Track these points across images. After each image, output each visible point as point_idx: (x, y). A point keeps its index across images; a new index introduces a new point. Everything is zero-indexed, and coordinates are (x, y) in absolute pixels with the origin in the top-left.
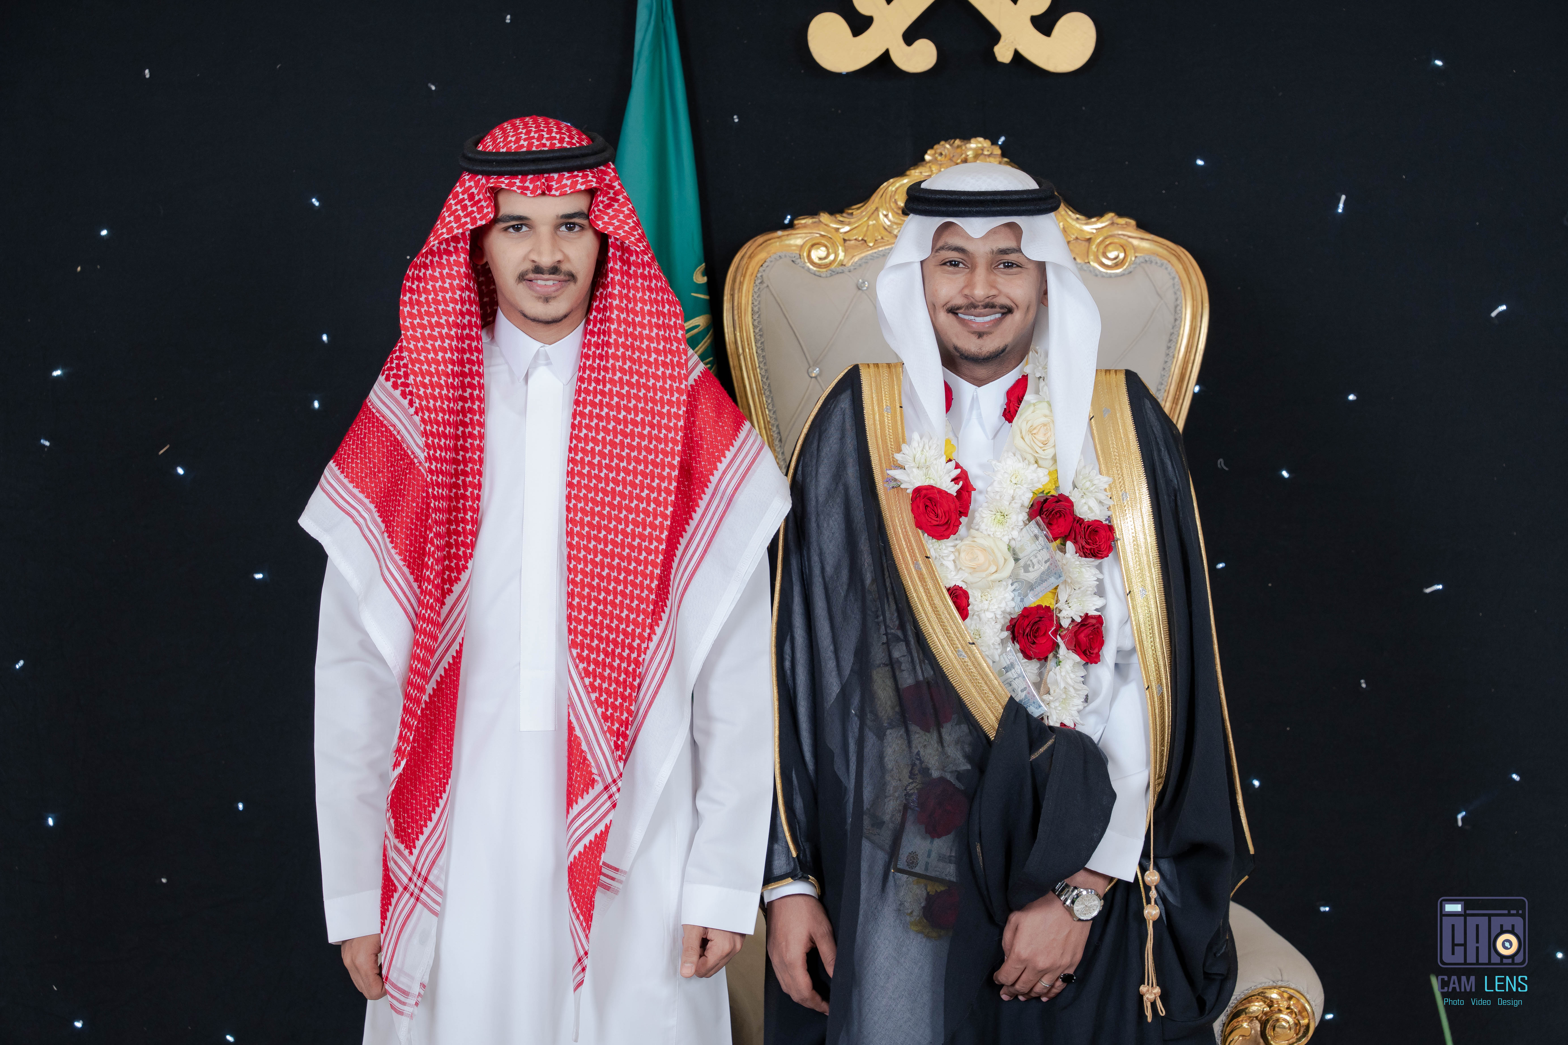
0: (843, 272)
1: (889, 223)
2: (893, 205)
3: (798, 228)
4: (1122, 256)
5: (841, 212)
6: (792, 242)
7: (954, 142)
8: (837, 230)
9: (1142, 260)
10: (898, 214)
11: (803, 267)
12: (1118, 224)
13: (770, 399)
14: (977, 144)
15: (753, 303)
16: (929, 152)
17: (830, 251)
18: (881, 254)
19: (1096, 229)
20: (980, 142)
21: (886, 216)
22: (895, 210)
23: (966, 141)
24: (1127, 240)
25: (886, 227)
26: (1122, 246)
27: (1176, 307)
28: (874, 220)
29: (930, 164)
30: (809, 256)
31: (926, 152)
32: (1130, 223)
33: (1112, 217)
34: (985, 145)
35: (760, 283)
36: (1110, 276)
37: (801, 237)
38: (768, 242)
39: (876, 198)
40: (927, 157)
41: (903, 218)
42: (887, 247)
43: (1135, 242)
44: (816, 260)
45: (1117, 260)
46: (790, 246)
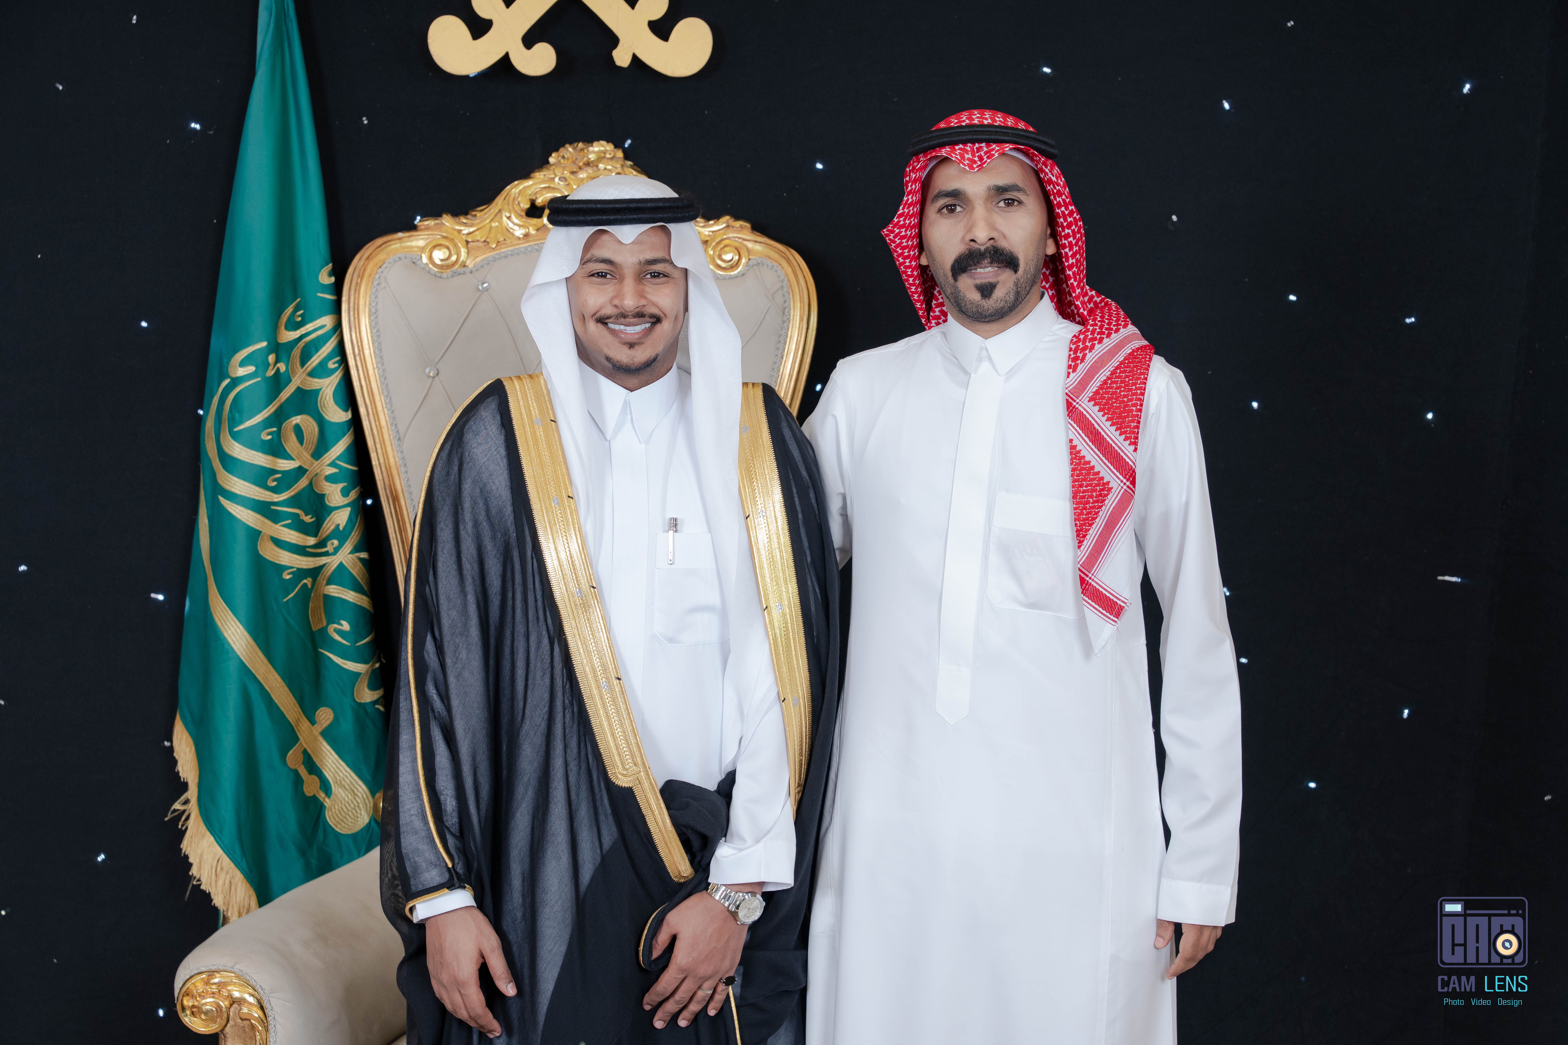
0: (464, 273)
1: (511, 225)
2: (516, 208)
3: (421, 230)
4: (737, 257)
5: (466, 213)
6: (414, 244)
7: (577, 145)
8: (460, 231)
9: (754, 262)
10: (521, 216)
11: (424, 269)
12: (733, 227)
13: (389, 399)
14: (600, 147)
15: (370, 304)
16: (553, 155)
17: (453, 252)
18: (503, 255)
19: (713, 232)
20: (603, 146)
21: (509, 218)
22: (519, 212)
23: (590, 144)
24: (741, 243)
25: (509, 229)
26: (737, 249)
27: (785, 309)
28: (498, 222)
29: (553, 167)
30: (430, 258)
31: (550, 155)
32: (745, 226)
33: (728, 221)
34: (608, 148)
35: (378, 284)
36: (724, 278)
37: (422, 239)
38: (388, 244)
39: (499, 200)
40: (552, 160)
41: (526, 220)
42: (509, 249)
43: (750, 245)
44: (438, 262)
45: (732, 262)
46: (412, 247)
